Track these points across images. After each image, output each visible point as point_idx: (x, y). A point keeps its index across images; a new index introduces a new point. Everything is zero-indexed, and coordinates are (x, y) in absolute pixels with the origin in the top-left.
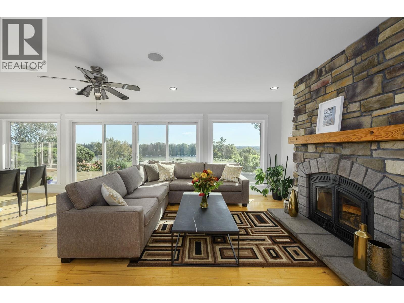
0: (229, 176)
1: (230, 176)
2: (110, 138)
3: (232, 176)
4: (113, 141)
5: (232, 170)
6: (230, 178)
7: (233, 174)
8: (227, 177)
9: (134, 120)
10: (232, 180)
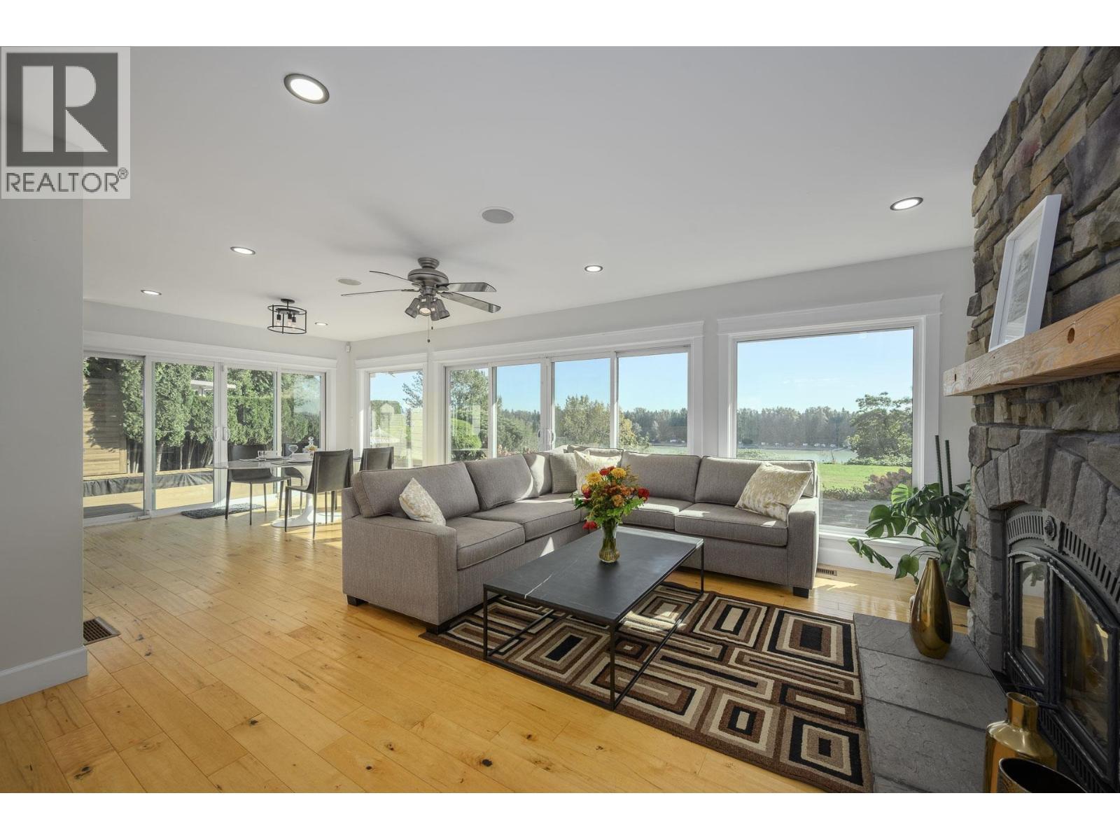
0: (758, 497)
1: (762, 500)
2: (582, 397)
3: (767, 499)
4: (588, 404)
5: (769, 481)
6: (761, 505)
7: (773, 492)
8: (754, 501)
9: (542, 353)
10: (767, 512)
